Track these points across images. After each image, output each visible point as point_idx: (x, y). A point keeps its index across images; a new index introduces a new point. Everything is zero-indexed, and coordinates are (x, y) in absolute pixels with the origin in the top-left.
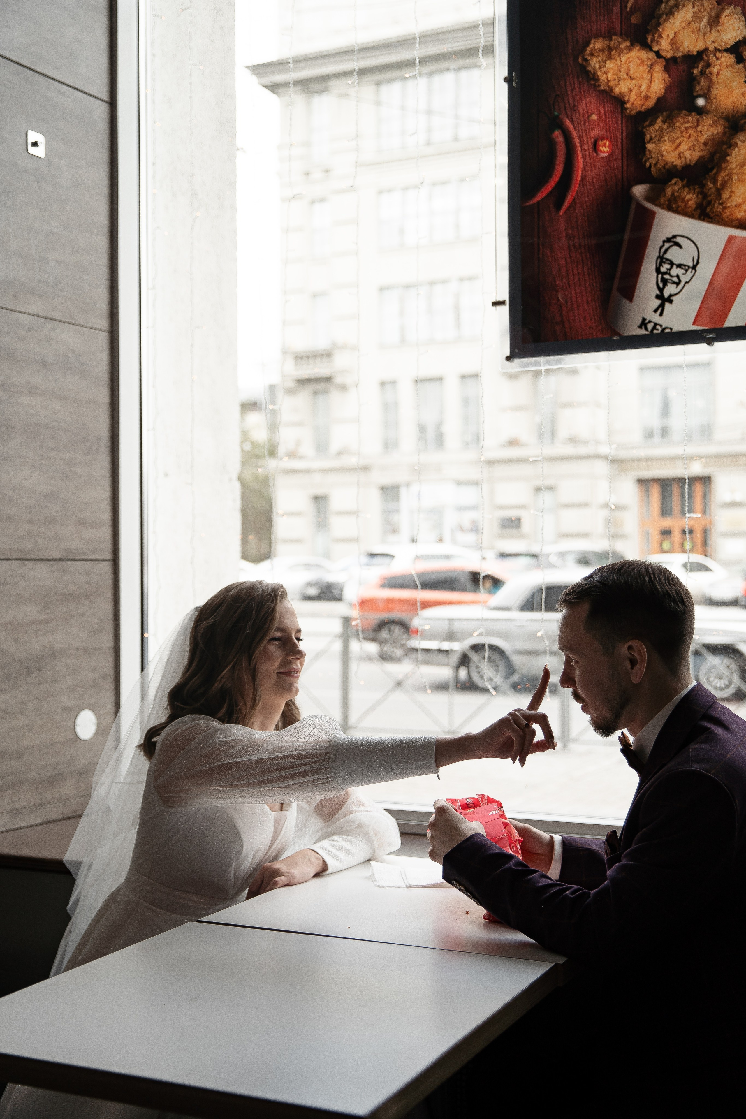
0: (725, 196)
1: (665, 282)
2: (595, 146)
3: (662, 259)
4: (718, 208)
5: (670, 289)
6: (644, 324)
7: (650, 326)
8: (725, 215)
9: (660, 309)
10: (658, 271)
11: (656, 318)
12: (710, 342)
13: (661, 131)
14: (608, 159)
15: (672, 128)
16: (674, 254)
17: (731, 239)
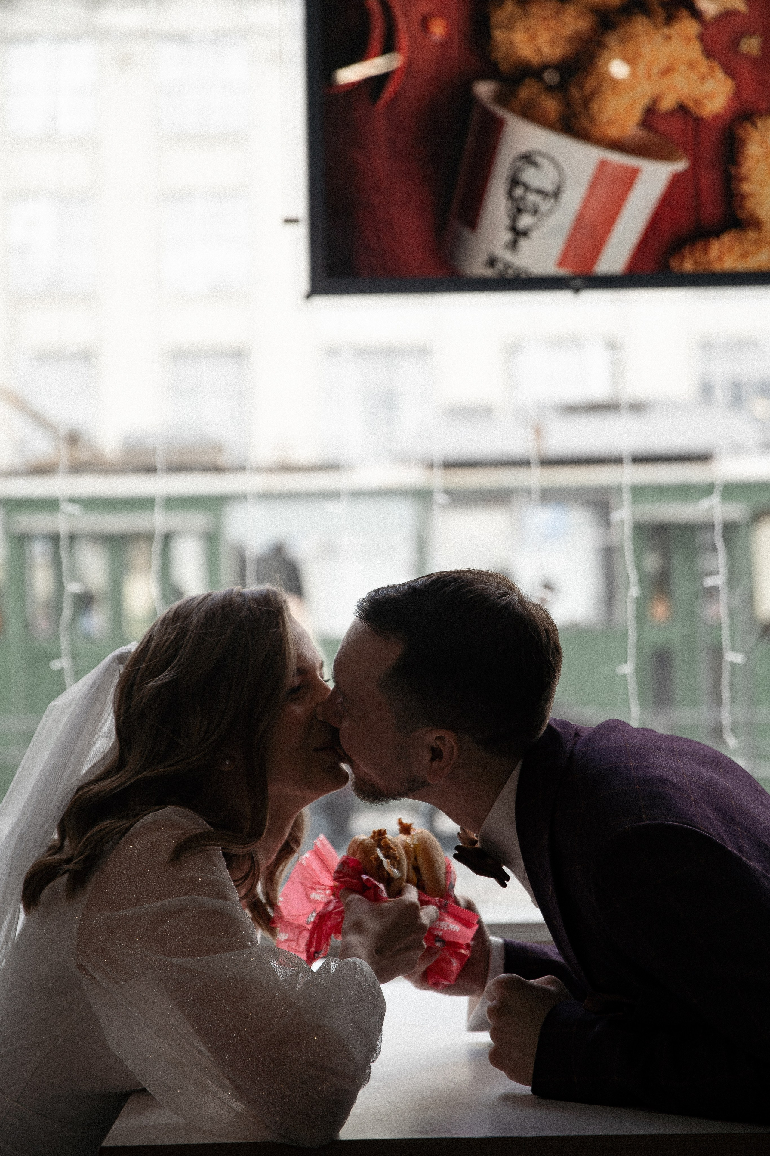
0: (595, 107)
1: (519, 210)
2: (425, 25)
3: (514, 182)
4: (585, 123)
5: (525, 221)
6: (492, 262)
7: (500, 266)
8: (596, 132)
9: (513, 245)
10: (510, 195)
11: (506, 255)
12: (577, 290)
13: (511, 16)
14: (444, 45)
15: (526, 14)
16: (529, 175)
17: (603, 165)
